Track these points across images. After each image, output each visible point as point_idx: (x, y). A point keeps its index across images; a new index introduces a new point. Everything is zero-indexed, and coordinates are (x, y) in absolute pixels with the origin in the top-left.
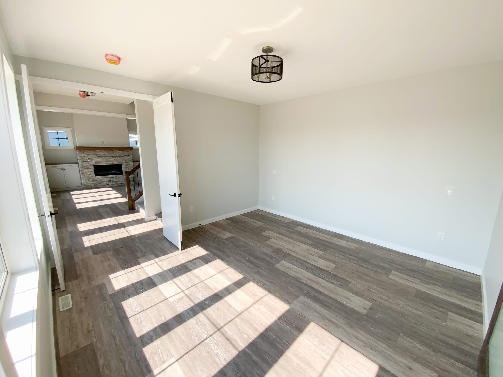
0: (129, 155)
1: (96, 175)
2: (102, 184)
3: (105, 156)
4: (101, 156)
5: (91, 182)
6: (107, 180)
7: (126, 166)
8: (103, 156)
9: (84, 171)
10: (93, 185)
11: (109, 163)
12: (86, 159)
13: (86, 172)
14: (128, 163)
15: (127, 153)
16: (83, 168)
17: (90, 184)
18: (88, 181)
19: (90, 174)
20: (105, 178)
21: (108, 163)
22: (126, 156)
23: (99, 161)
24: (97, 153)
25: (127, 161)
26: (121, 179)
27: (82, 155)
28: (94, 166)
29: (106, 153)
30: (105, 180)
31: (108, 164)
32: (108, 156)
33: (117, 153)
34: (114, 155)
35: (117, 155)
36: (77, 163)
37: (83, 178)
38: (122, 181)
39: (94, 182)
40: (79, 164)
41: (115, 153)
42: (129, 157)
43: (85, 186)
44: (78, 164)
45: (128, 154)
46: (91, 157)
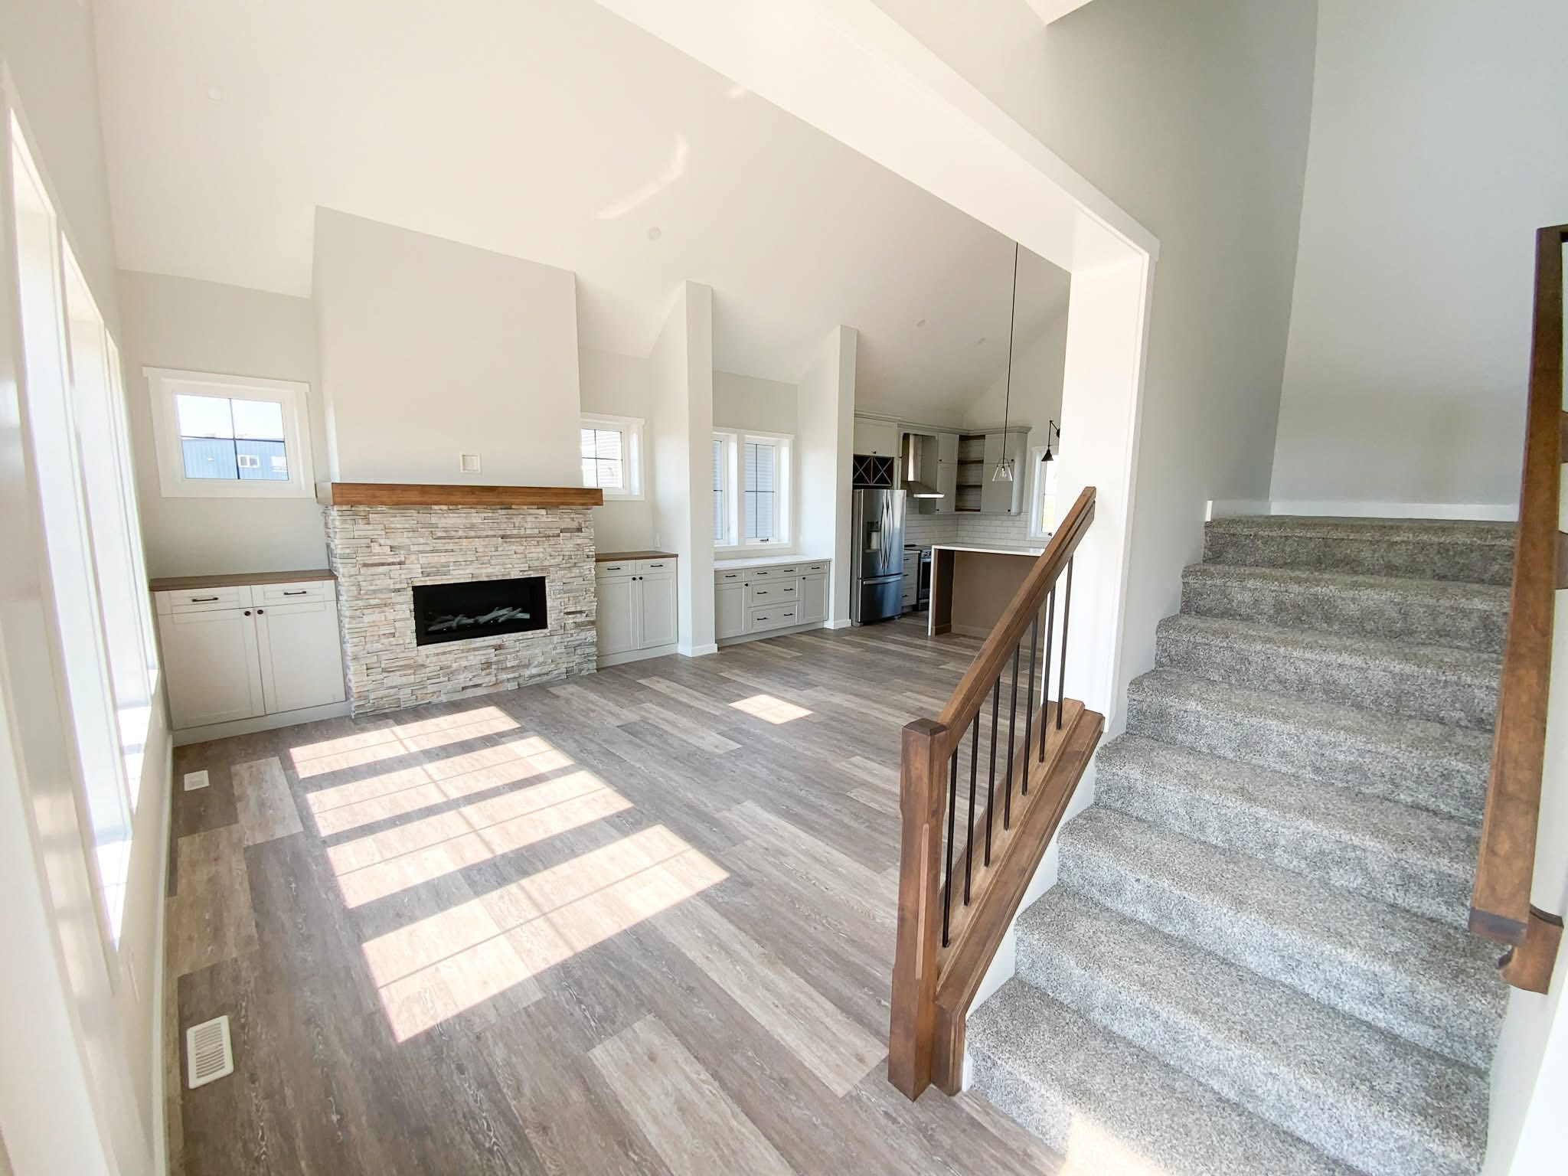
0: (579, 530)
1: (426, 635)
2: (450, 686)
3: (472, 534)
4: (451, 538)
5: (395, 679)
6: (475, 659)
7: (566, 588)
8: (461, 533)
9: (366, 619)
10: (404, 694)
11: (489, 570)
12: (381, 552)
13: (373, 624)
14: (576, 571)
15: (573, 519)
16: (361, 603)
17: (392, 691)
18: (384, 671)
19: (393, 635)
20: (463, 651)
21: (484, 571)
22: (568, 535)
23: (443, 560)
24: (434, 519)
25: (570, 557)
26: (538, 651)
27: (361, 529)
28: (415, 589)
29: (477, 517)
30: (464, 663)
31: (486, 579)
32: (485, 533)
33: (529, 518)
34: (515, 532)
35: (529, 532)
36: (330, 574)
37: (355, 658)
38: (540, 664)
39: (412, 679)
40: (341, 579)
41: (517, 520)
42: (579, 541)
43: (366, 698)
44: (336, 578)
45: (575, 525)
46: (402, 539)
